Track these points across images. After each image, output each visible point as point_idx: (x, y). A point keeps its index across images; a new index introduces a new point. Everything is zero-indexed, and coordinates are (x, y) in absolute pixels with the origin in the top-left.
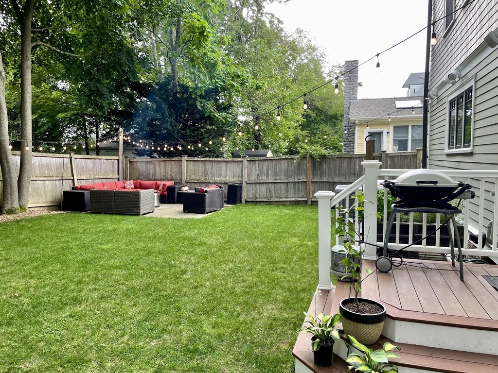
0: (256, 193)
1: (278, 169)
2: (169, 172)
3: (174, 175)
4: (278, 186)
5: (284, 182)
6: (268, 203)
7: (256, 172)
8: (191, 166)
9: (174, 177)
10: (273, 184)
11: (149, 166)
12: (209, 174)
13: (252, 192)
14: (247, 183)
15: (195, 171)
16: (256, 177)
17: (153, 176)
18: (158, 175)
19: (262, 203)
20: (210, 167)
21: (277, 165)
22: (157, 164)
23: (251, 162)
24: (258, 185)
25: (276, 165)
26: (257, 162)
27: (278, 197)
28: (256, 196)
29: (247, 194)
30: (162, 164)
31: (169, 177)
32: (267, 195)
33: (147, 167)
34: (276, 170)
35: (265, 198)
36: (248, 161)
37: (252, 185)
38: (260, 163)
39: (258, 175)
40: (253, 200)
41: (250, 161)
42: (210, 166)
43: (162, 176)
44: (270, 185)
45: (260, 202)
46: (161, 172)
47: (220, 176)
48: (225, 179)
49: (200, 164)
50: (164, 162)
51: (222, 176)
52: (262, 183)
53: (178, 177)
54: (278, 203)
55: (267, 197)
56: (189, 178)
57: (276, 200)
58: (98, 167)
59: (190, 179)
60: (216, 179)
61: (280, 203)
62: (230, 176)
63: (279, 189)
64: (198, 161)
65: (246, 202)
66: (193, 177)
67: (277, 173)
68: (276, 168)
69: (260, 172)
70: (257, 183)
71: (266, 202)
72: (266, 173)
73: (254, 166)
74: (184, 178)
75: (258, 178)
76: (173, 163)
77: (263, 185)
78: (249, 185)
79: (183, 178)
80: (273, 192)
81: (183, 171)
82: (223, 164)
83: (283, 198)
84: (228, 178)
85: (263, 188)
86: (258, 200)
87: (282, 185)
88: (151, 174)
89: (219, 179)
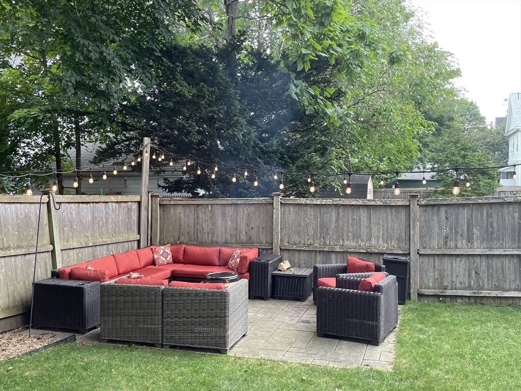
0: (442, 277)
1: (495, 225)
2: (243, 228)
3: (253, 233)
4: (496, 263)
5: (512, 255)
6: (472, 301)
7: (440, 229)
8: (292, 217)
9: (254, 239)
10: (484, 259)
11: (201, 215)
12: (331, 232)
13: (432, 275)
14: (420, 255)
15: (299, 225)
16: (442, 242)
17: (210, 235)
18: (220, 233)
19: (459, 300)
20: (334, 218)
21: (494, 216)
22: (218, 211)
23: (429, 209)
24: (446, 259)
25: (489, 216)
26: (443, 210)
27: (497, 288)
28: (442, 283)
29: (421, 278)
30: (230, 211)
31: (244, 238)
32: (470, 282)
33: (198, 217)
34: (492, 227)
35: (465, 289)
36: (421, 206)
37: (431, 259)
38: (451, 210)
39: (447, 237)
40: (437, 292)
41: (426, 206)
42: (334, 215)
43: (229, 236)
44: (478, 260)
45: (454, 297)
46: (226, 228)
47: (356, 236)
48: (367, 244)
49: (310, 211)
50: (233, 207)
51: (360, 237)
52: (458, 255)
53: (263, 239)
54: (498, 301)
55: (469, 287)
56: (286, 241)
57: (494, 293)
58: (102, 219)
59: (289, 243)
60: (346, 243)
61: (504, 301)
62: (378, 237)
63: (500, 271)
64: (306, 205)
65: (420, 295)
66: (296, 238)
67: (492, 233)
68: (491, 223)
69: (451, 230)
70: (444, 255)
71: (469, 297)
72: (465, 232)
73: (435, 218)
74: (277, 241)
75: (446, 243)
76: (253, 209)
77: (458, 259)
78: (426, 259)
79: (275, 240)
80: (484, 275)
81: (274, 227)
82: (363, 213)
83: (509, 290)
84: (374, 242)
85: (460, 266)
86: (449, 292)
87: (507, 261)
88: (206, 230)
89: (353, 244)
